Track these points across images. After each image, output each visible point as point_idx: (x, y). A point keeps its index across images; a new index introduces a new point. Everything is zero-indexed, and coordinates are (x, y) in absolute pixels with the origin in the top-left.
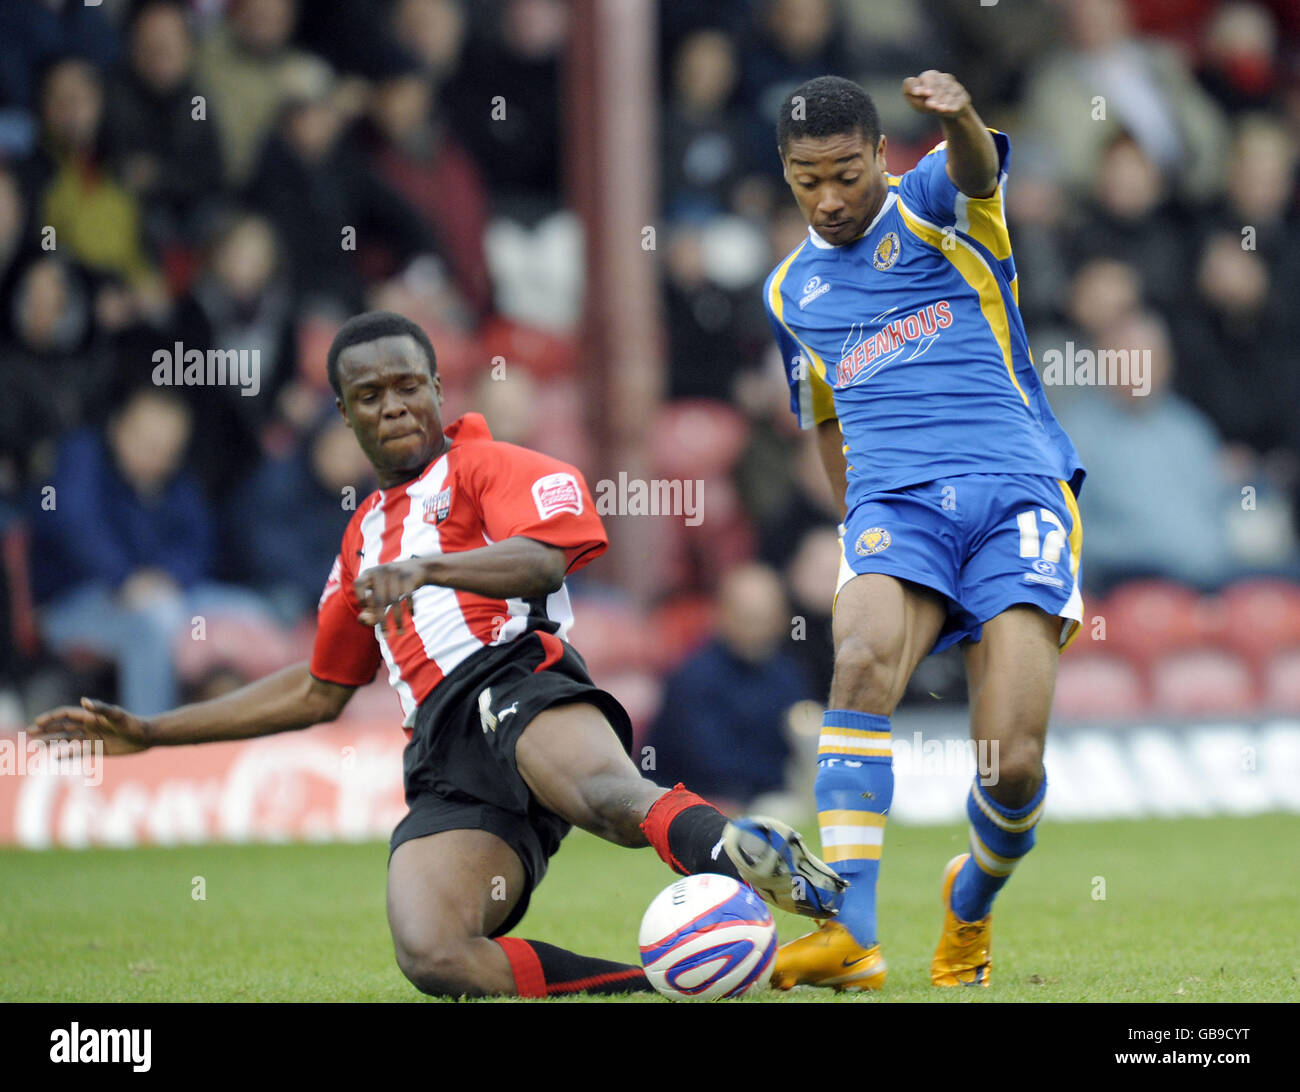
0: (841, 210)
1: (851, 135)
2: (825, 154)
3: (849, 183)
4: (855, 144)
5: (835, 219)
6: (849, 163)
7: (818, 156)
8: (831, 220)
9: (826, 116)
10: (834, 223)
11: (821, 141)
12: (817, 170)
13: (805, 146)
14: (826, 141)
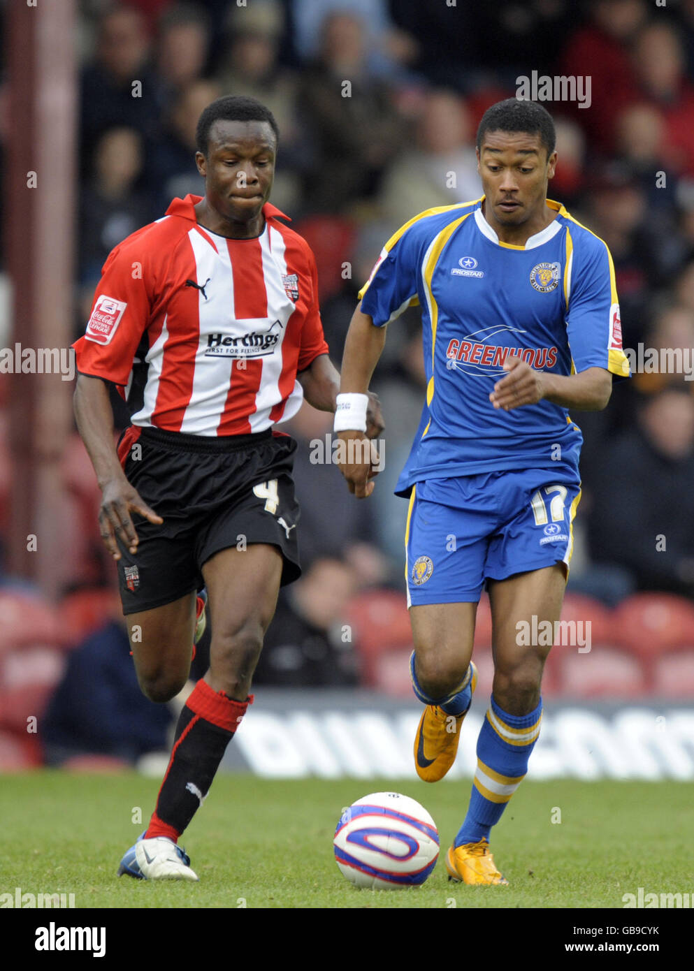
0: (515, 191)
1: (533, 135)
2: (511, 145)
3: (525, 171)
4: (534, 142)
5: (511, 198)
6: (528, 156)
7: (505, 145)
8: (507, 199)
9: (516, 117)
10: (509, 201)
11: (509, 134)
12: (502, 157)
13: (497, 137)
14: (513, 135)
